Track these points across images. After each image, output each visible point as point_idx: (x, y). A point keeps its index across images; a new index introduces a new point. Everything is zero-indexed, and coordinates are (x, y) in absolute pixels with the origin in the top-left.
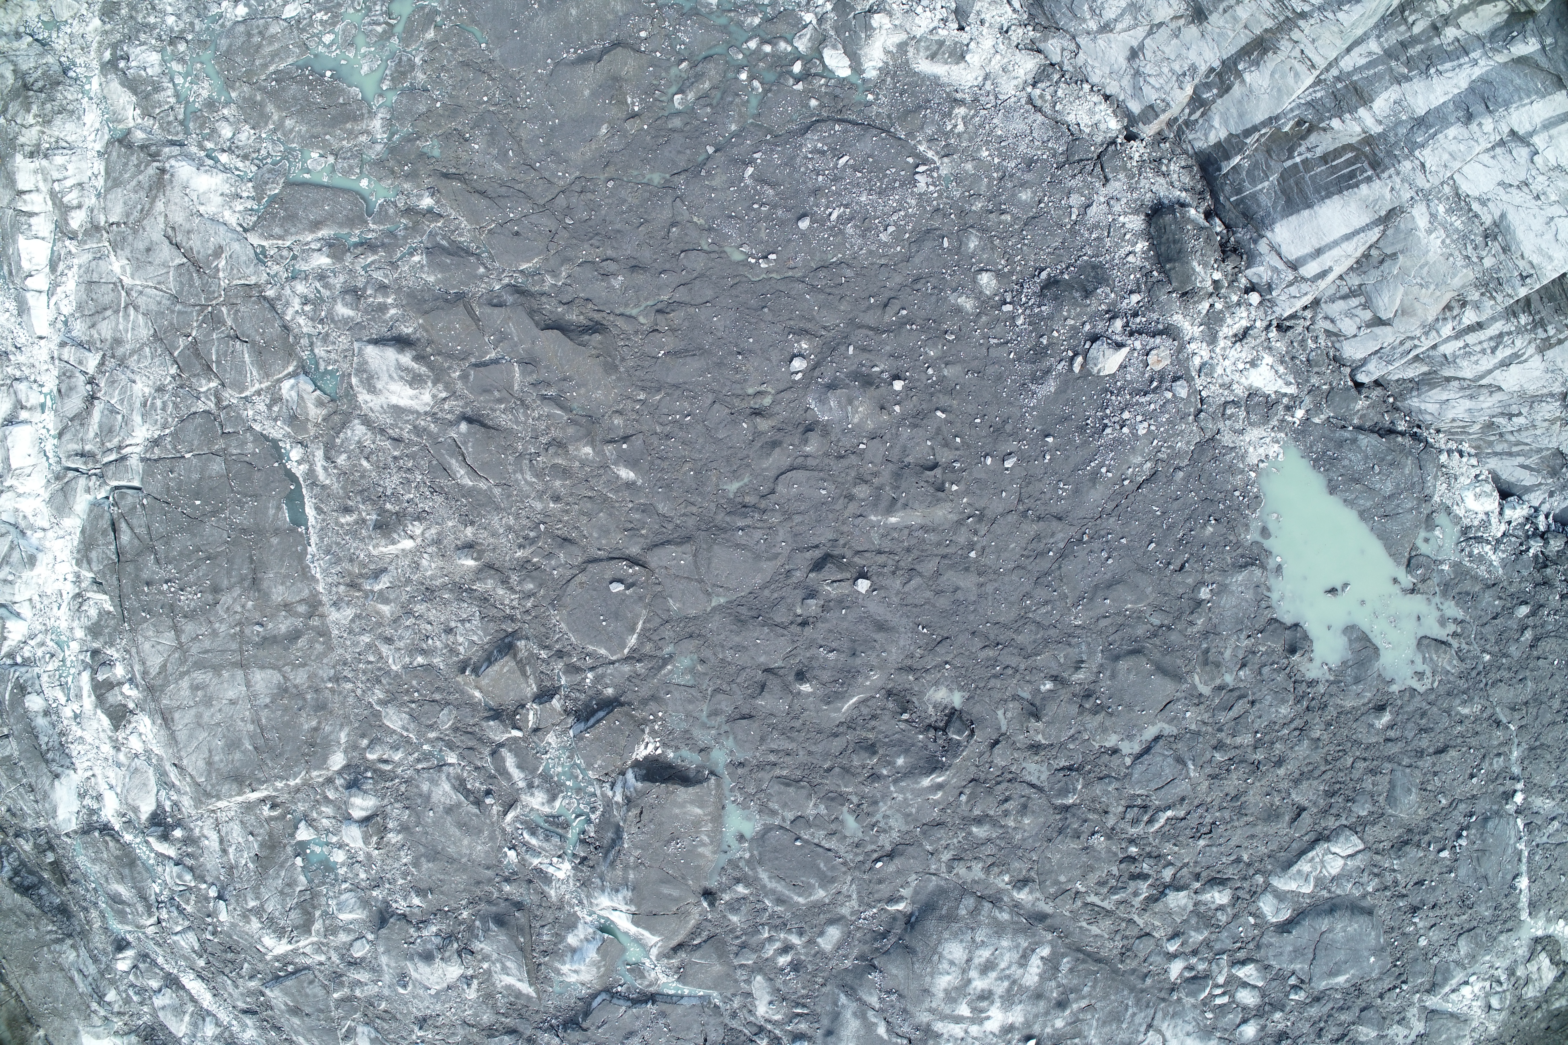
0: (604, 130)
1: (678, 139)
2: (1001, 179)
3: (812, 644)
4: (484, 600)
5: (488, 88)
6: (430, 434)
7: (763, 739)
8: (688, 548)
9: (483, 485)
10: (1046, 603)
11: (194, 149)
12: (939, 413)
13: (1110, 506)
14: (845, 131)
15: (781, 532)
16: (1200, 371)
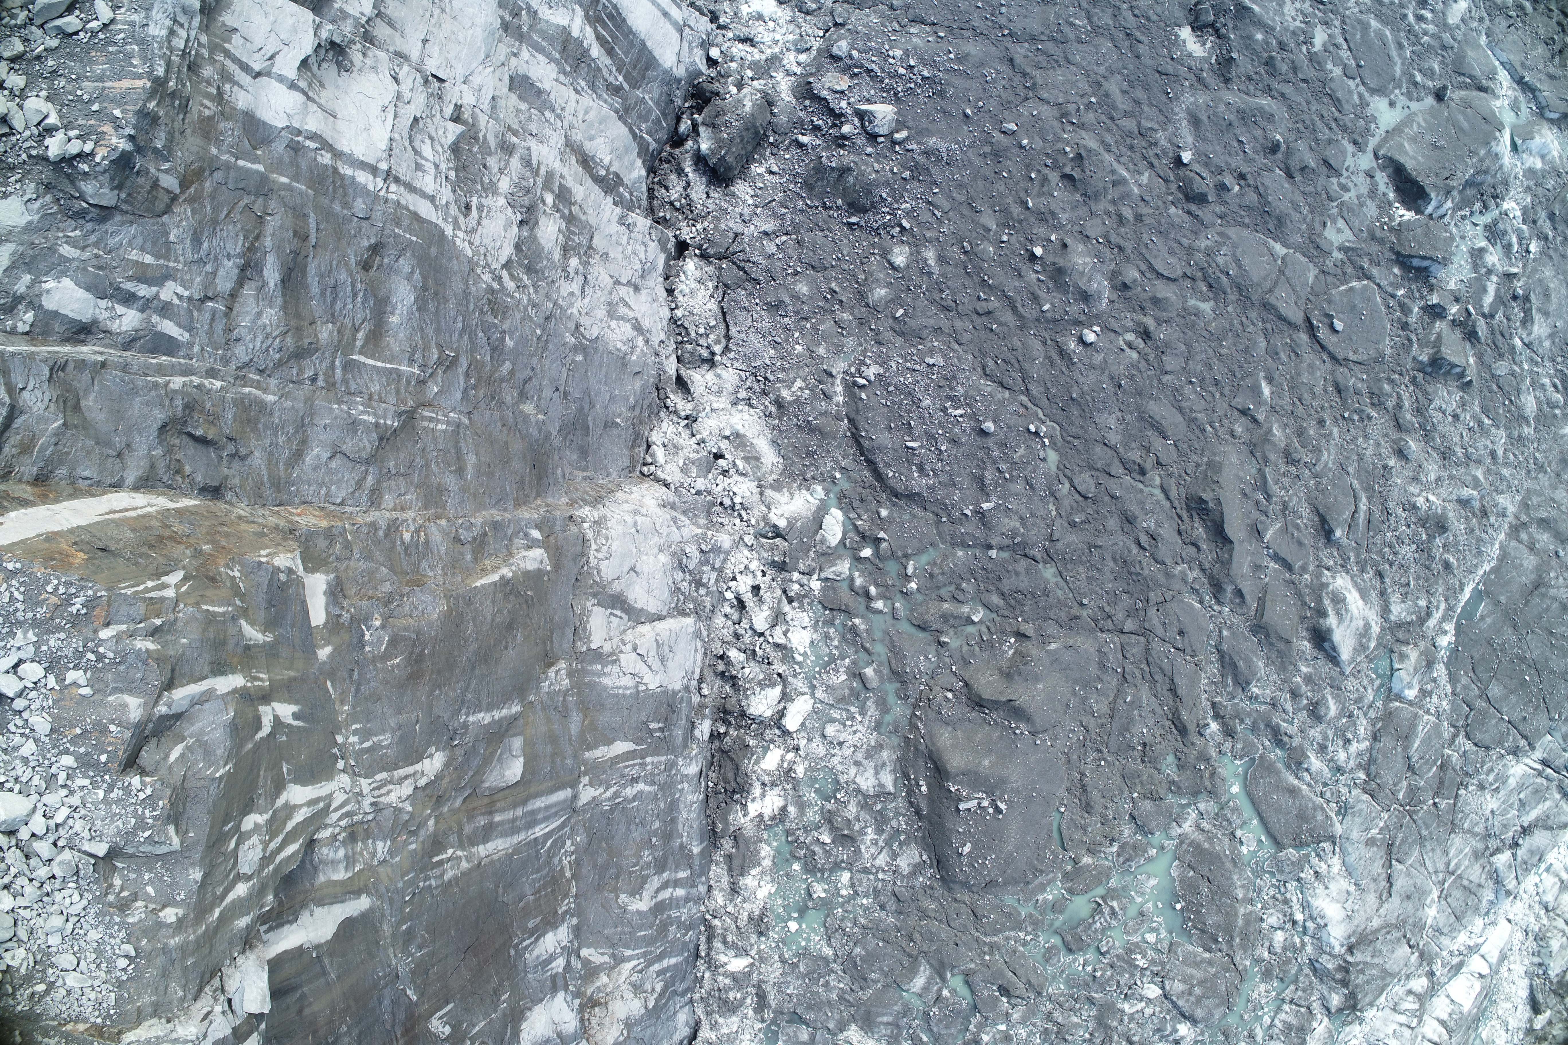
0: (1053, 646)
1: (1007, 585)
2: (806, 319)
3: (1249, 161)
4: (1419, 411)
5: (1092, 771)
6: (1358, 556)
7: (1330, 141)
8: (1272, 300)
9: (1356, 484)
10: (1071, 24)
11: (1309, 949)
12: (1030, 204)
13: (967, 34)
14: (887, 465)
15: (1203, 246)
16: (808, 49)
